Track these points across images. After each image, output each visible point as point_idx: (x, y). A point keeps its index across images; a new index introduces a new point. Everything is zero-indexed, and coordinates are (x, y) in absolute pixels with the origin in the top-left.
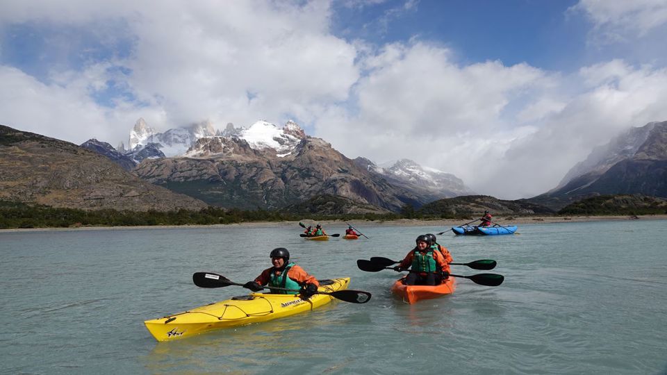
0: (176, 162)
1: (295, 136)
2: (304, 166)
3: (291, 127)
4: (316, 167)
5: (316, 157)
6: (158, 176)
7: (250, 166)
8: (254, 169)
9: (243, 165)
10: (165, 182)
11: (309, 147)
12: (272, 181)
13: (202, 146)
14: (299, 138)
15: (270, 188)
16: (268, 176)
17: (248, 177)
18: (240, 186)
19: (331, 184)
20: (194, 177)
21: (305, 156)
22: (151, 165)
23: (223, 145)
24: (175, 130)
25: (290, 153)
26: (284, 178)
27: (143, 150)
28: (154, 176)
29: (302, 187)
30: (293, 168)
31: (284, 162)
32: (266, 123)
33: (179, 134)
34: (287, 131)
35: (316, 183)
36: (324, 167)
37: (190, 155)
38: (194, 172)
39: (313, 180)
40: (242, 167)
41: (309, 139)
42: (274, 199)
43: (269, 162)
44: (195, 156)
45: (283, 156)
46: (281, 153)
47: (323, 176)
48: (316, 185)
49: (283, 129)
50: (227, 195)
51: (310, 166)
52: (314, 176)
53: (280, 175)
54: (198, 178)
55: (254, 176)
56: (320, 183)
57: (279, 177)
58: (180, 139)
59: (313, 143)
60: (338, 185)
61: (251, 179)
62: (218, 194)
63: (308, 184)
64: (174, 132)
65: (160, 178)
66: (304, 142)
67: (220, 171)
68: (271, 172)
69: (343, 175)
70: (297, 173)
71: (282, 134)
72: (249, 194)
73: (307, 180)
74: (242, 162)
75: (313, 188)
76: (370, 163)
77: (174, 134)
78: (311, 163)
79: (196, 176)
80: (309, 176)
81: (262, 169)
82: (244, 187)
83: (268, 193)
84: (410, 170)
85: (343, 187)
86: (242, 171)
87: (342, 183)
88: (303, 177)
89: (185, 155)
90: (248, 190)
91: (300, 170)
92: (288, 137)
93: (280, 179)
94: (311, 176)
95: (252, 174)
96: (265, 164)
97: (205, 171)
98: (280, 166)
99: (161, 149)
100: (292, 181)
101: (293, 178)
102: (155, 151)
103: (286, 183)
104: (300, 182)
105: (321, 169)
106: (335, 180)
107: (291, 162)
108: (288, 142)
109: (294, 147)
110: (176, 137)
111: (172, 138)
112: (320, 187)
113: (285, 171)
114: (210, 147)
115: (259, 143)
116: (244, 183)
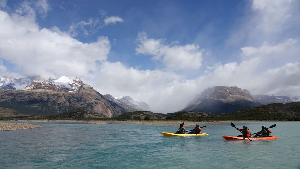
0: (18, 92)
1: (78, 84)
2: (79, 96)
3: (77, 80)
4: (84, 97)
5: (86, 93)
6: (7, 98)
7: (54, 95)
8: (56, 97)
9: (51, 95)
10: (10, 101)
11: (83, 88)
12: (63, 102)
13: (33, 85)
14: (80, 84)
15: (62, 105)
16: (62, 100)
17: (53, 100)
18: (48, 104)
19: (91, 105)
20: (26, 99)
21: (80, 92)
22: (4, 93)
23: (43, 85)
24: (24, 78)
25: (75, 91)
26: (69, 101)
27: (5, 86)
28: (5, 98)
29: (77, 105)
30: (74, 97)
31: (71, 94)
32: (66, 77)
33: (26, 80)
34: (75, 81)
35: (84, 104)
36: (88, 97)
37: (26, 89)
38: (26, 97)
39: (83, 103)
40: (50, 96)
41: (84, 85)
42: (62, 111)
43: (64, 94)
44: (28, 90)
45: (71, 92)
46: (71, 90)
47: (87, 101)
48: (83, 105)
49: (74, 80)
50: (40, 108)
51: (82, 97)
52: (84, 101)
53: (68, 100)
54: (28, 100)
55: (55, 100)
56: (86, 104)
57: (67, 101)
58: (26, 83)
59: (85, 86)
60: (93, 105)
61: (54, 102)
62: (36, 108)
63: (80, 104)
64: (24, 79)
65: (8, 99)
66: (82, 86)
67: (39, 97)
68: (64, 98)
69: (96, 101)
70: (76, 99)
71: (73, 82)
72: (51, 108)
73: (80, 103)
74: (51, 93)
75: (82, 106)
76: (112, 97)
77: (23, 80)
78: (83, 95)
79: (27, 99)
80: (81, 101)
81: (60, 97)
82: (50, 105)
83: (60, 108)
84: (128, 100)
85: (96, 106)
86: (50, 97)
87: (95, 104)
88: (78, 101)
89: (23, 89)
90: (51, 106)
91: (77, 98)
92: (75, 84)
93: (68, 102)
94: (82, 101)
95: (55, 99)
96: (61, 95)
97: (31, 97)
98: (69, 96)
99: (15, 86)
100: (73, 102)
101: (73, 101)
102: (12, 87)
103: (70, 104)
104: (76, 103)
105: (87, 98)
106: (92, 103)
107: (74, 94)
108: (75, 86)
109: (77, 88)
110: (24, 81)
111: (22, 82)
112: (85, 106)
113: (70, 98)
114: (37, 86)
115: (61, 86)
116: (50, 103)
